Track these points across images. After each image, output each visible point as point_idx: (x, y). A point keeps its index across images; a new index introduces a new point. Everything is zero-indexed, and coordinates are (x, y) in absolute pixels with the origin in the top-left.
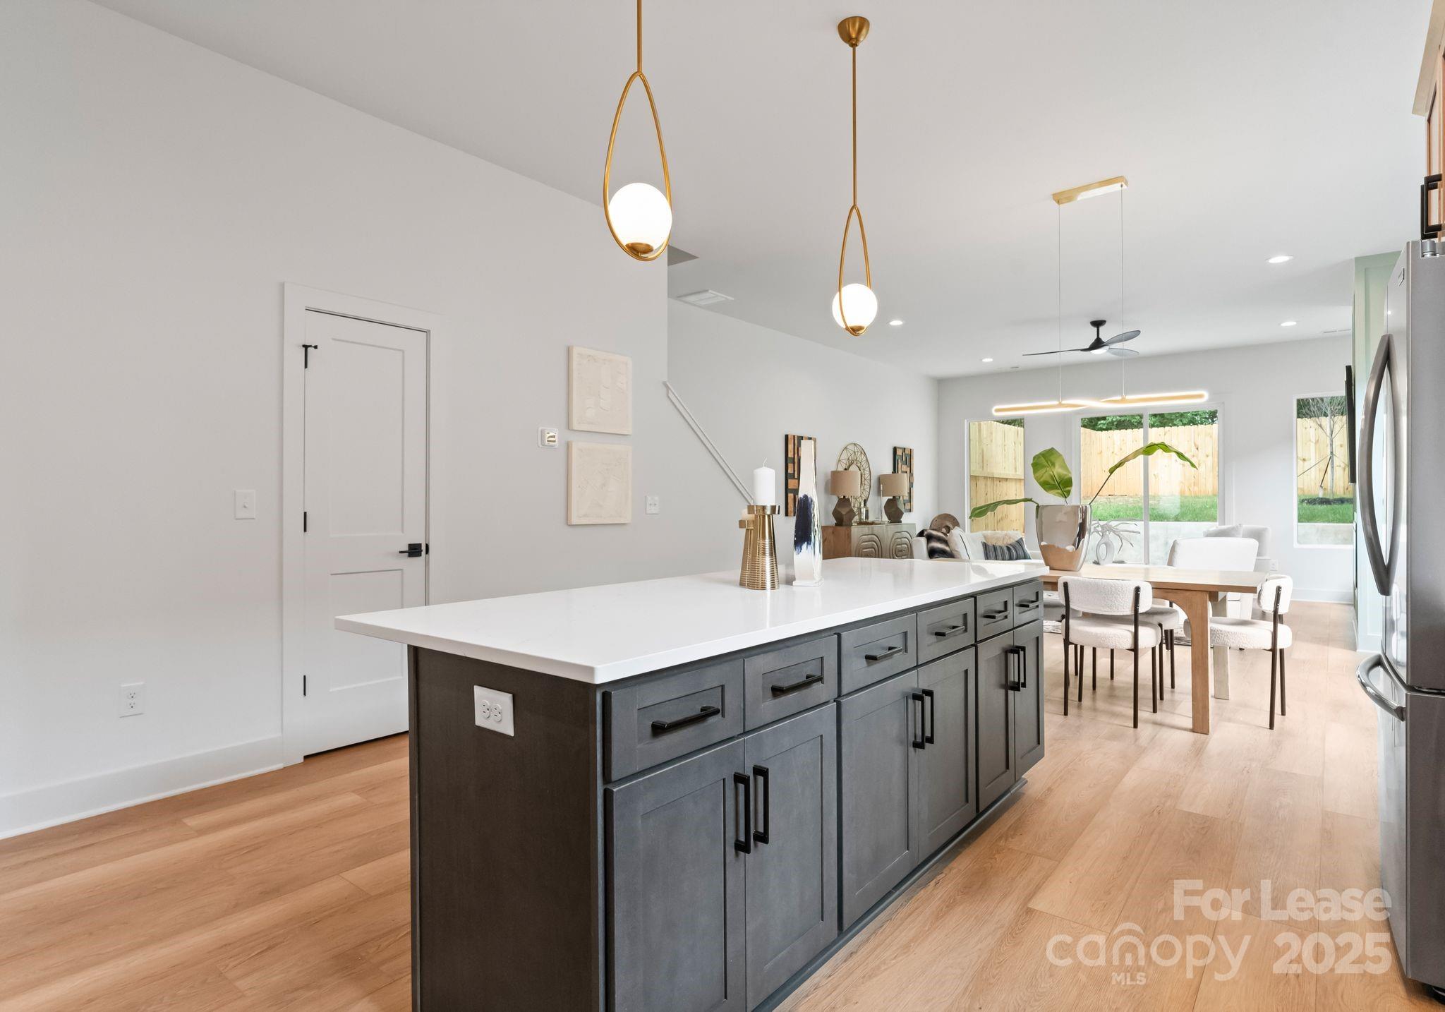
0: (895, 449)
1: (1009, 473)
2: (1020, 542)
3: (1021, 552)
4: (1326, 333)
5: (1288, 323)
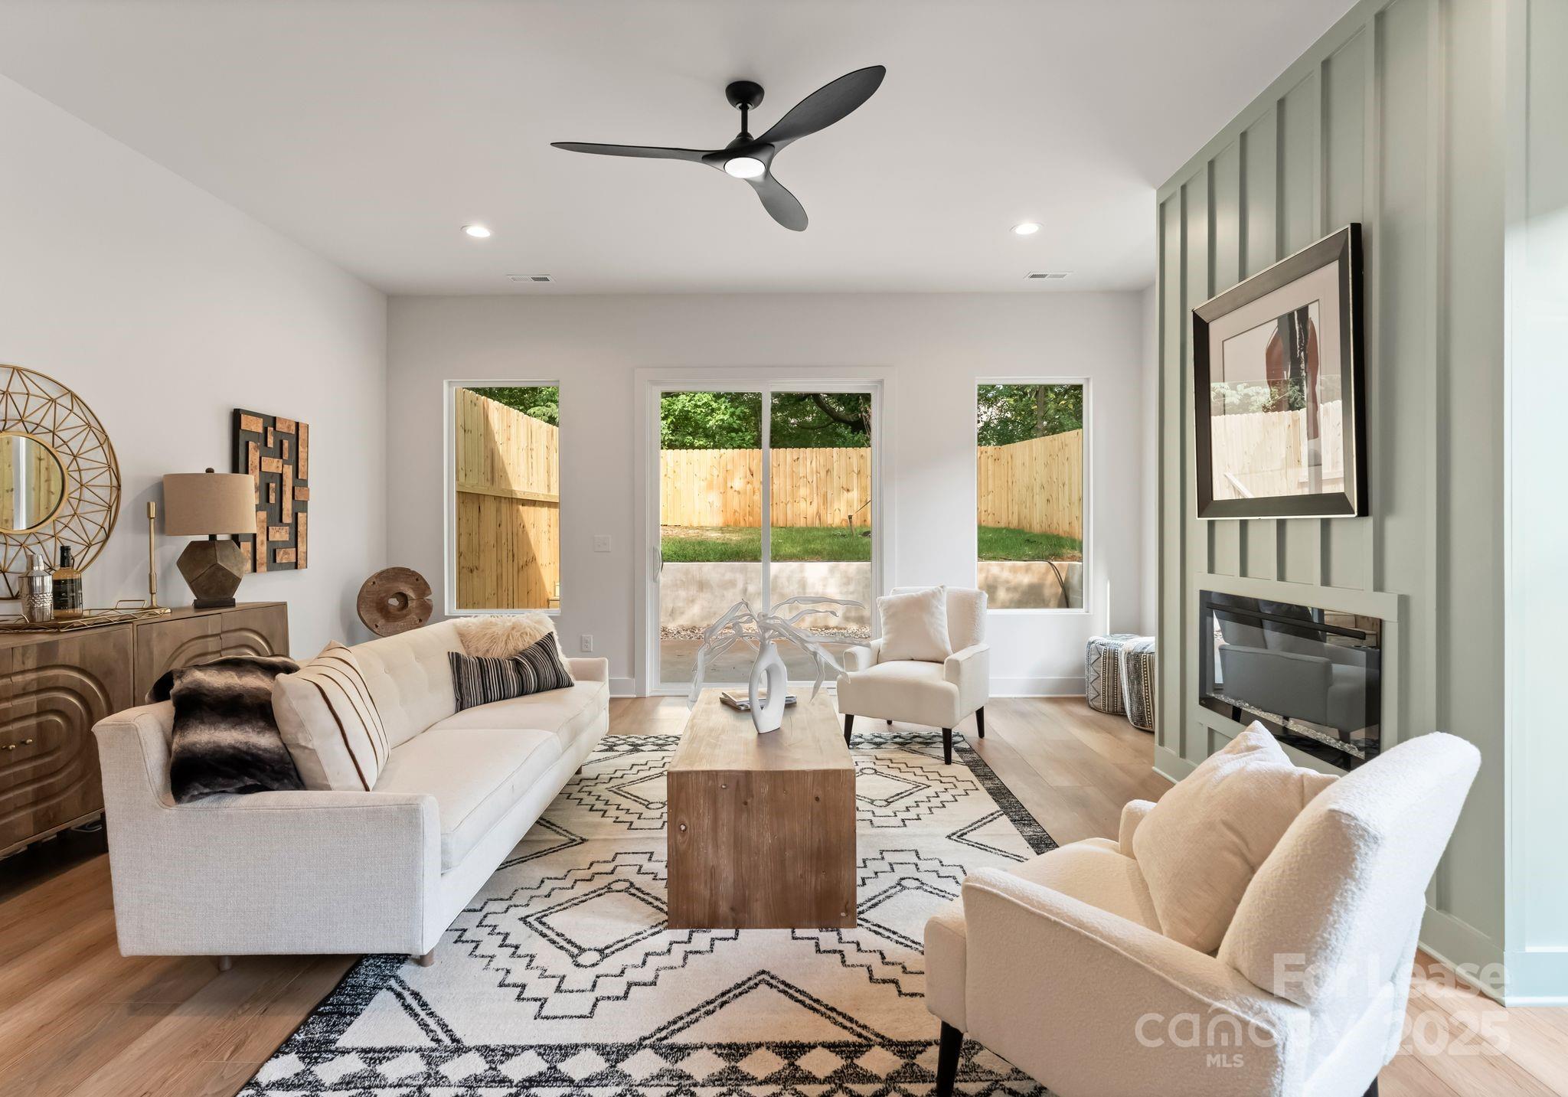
0: (236, 415)
1: (539, 491)
2: (545, 645)
3: (548, 674)
4: (1034, 276)
5: (1027, 228)
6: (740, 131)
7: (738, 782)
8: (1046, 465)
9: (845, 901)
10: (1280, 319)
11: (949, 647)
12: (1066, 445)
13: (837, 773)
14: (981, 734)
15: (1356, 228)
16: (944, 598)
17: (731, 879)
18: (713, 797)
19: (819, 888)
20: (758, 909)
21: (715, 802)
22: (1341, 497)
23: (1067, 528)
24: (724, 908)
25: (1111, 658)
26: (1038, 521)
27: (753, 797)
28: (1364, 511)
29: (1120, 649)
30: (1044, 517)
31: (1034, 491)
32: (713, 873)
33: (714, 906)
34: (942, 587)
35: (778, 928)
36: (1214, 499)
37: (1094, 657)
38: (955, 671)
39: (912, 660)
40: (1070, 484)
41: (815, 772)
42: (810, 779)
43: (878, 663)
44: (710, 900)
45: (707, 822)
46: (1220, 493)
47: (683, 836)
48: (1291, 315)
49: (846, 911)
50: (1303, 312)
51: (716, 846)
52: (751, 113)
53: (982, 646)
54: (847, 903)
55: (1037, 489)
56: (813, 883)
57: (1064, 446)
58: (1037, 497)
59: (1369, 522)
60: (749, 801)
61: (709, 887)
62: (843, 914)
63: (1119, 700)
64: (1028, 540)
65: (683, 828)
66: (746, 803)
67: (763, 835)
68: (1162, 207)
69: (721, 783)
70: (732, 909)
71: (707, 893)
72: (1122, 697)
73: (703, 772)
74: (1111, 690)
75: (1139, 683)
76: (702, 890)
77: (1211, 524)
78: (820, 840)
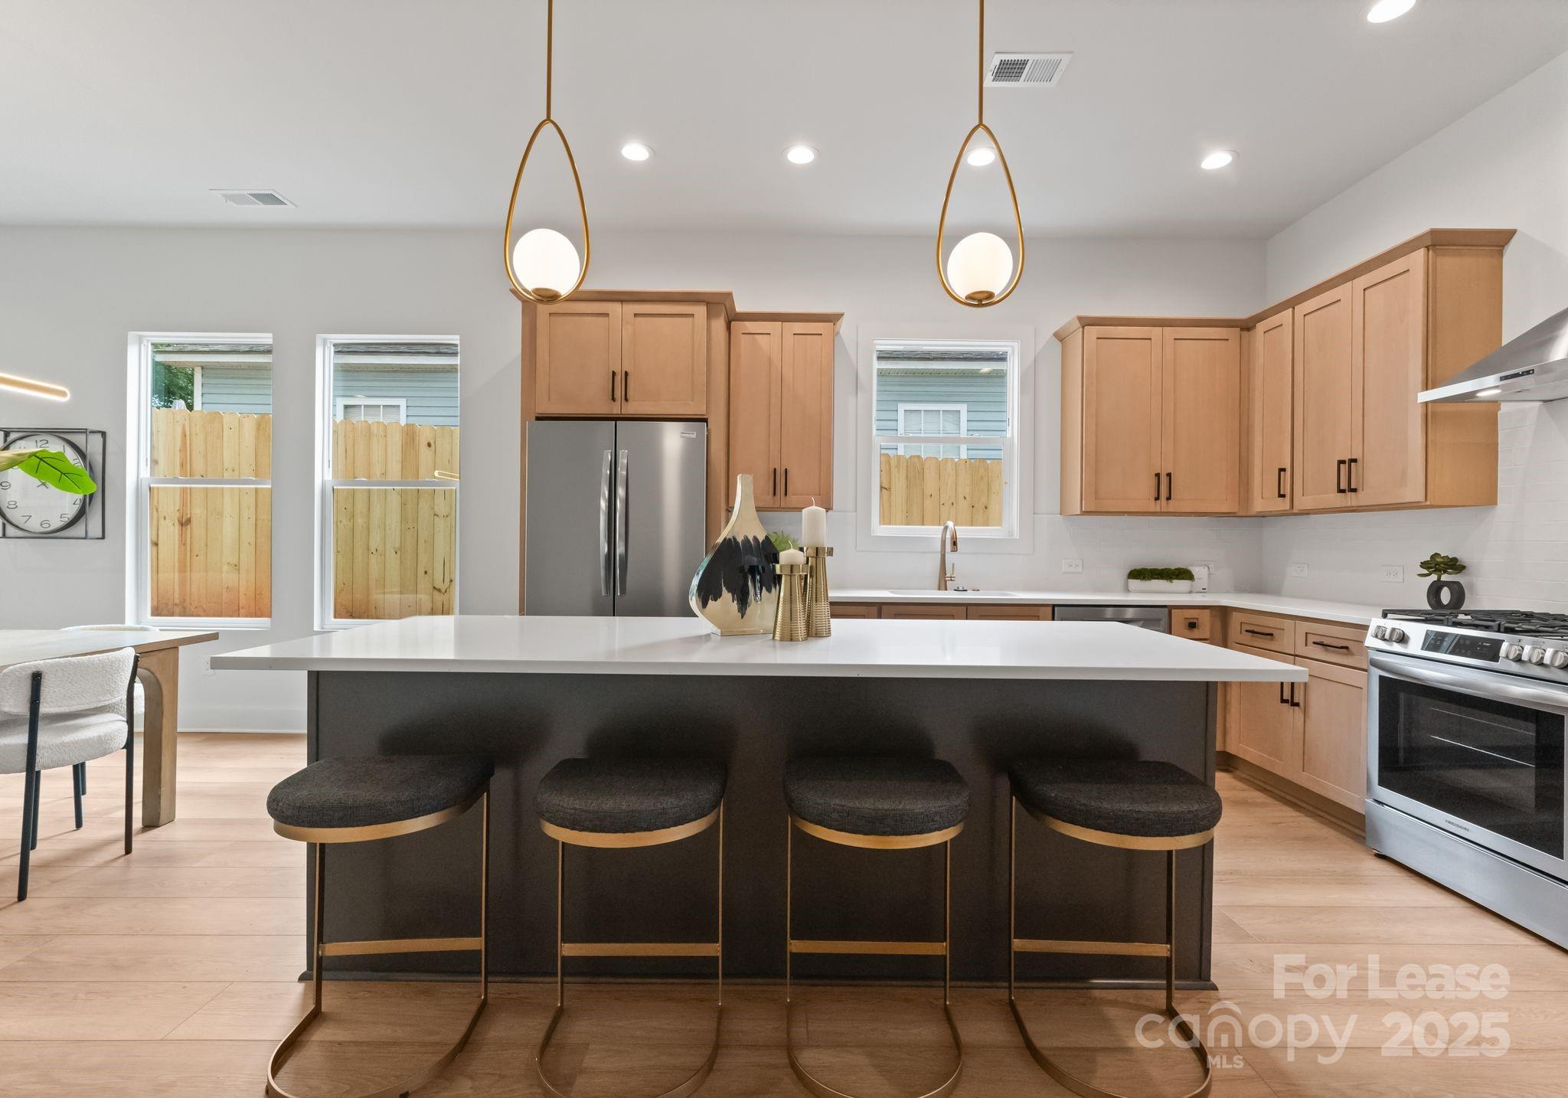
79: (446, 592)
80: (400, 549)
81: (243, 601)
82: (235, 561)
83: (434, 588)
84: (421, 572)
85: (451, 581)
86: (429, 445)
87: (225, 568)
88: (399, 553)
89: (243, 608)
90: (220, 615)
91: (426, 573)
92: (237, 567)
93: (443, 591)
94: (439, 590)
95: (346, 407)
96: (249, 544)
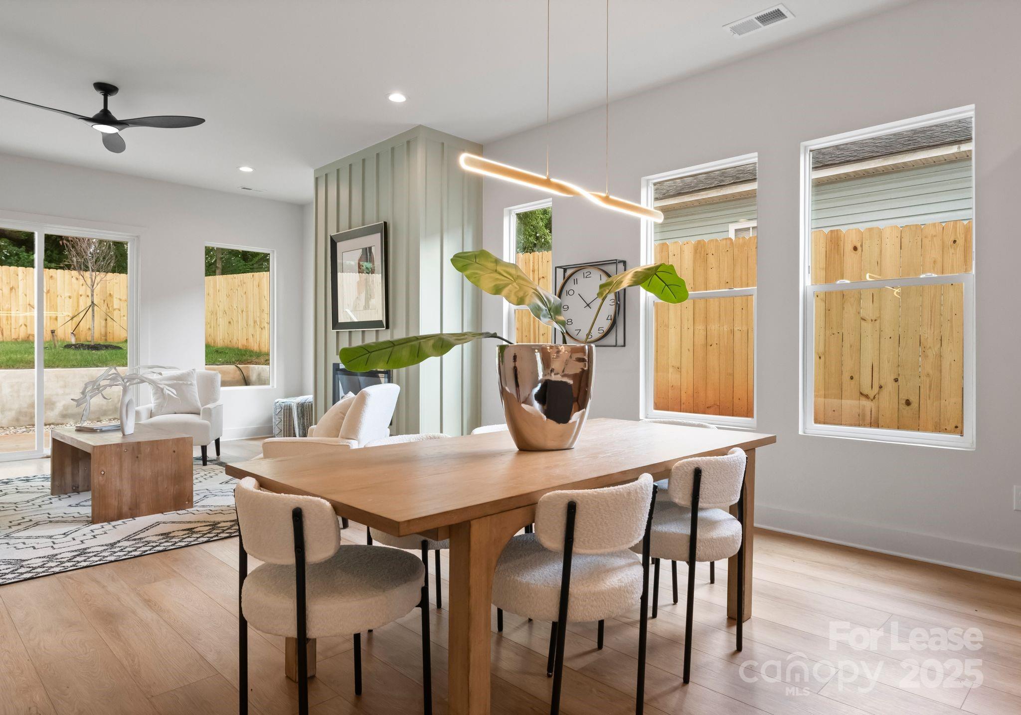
4: (244, 188)
5: (246, 169)
6: (103, 108)
7: (133, 447)
8: (228, 296)
9: (188, 496)
10: (363, 249)
11: (199, 404)
12: (244, 283)
13: (183, 439)
14: (218, 453)
15: (385, 223)
16: (195, 376)
17: (130, 495)
18: (120, 456)
19: (175, 492)
20: (143, 506)
21: (120, 458)
22: (381, 321)
23: (245, 342)
24: (125, 509)
25: (288, 410)
26: (221, 338)
27: (141, 454)
28: (387, 327)
29: (293, 404)
30: (227, 334)
31: (218, 315)
32: (120, 493)
33: (120, 509)
34: (194, 370)
35: (154, 514)
36: (339, 322)
37: (278, 410)
38: (208, 413)
39: (175, 413)
40: (247, 312)
41: (173, 440)
42: (171, 443)
43: (151, 417)
44: (118, 507)
45: (116, 469)
46: (341, 319)
47: (103, 477)
48: (366, 249)
49: (189, 501)
50: (370, 248)
51: (121, 479)
52: (109, 98)
53: (219, 403)
54: (189, 497)
55: (220, 314)
56: (172, 491)
57: (243, 283)
58: (220, 321)
59: (389, 331)
60: (139, 456)
61: (117, 499)
62: (187, 503)
63: (292, 426)
64: (217, 351)
65: (103, 473)
66: (137, 457)
67: (146, 471)
68: (317, 179)
69: (124, 449)
70: (130, 509)
71: (116, 504)
72: (294, 428)
73: (114, 444)
74: (288, 427)
75: (303, 419)
76: (114, 502)
77: (337, 333)
78: (175, 471)
79: (874, 398)
80: (824, 354)
81: (684, 397)
82: (678, 365)
83: (861, 393)
84: (846, 376)
85: (881, 387)
86: (855, 249)
87: (671, 370)
88: (823, 358)
89: (683, 404)
90: (668, 410)
91: (852, 378)
92: (679, 369)
93: (872, 397)
94: (867, 396)
95: (736, 231)
96: (689, 350)
